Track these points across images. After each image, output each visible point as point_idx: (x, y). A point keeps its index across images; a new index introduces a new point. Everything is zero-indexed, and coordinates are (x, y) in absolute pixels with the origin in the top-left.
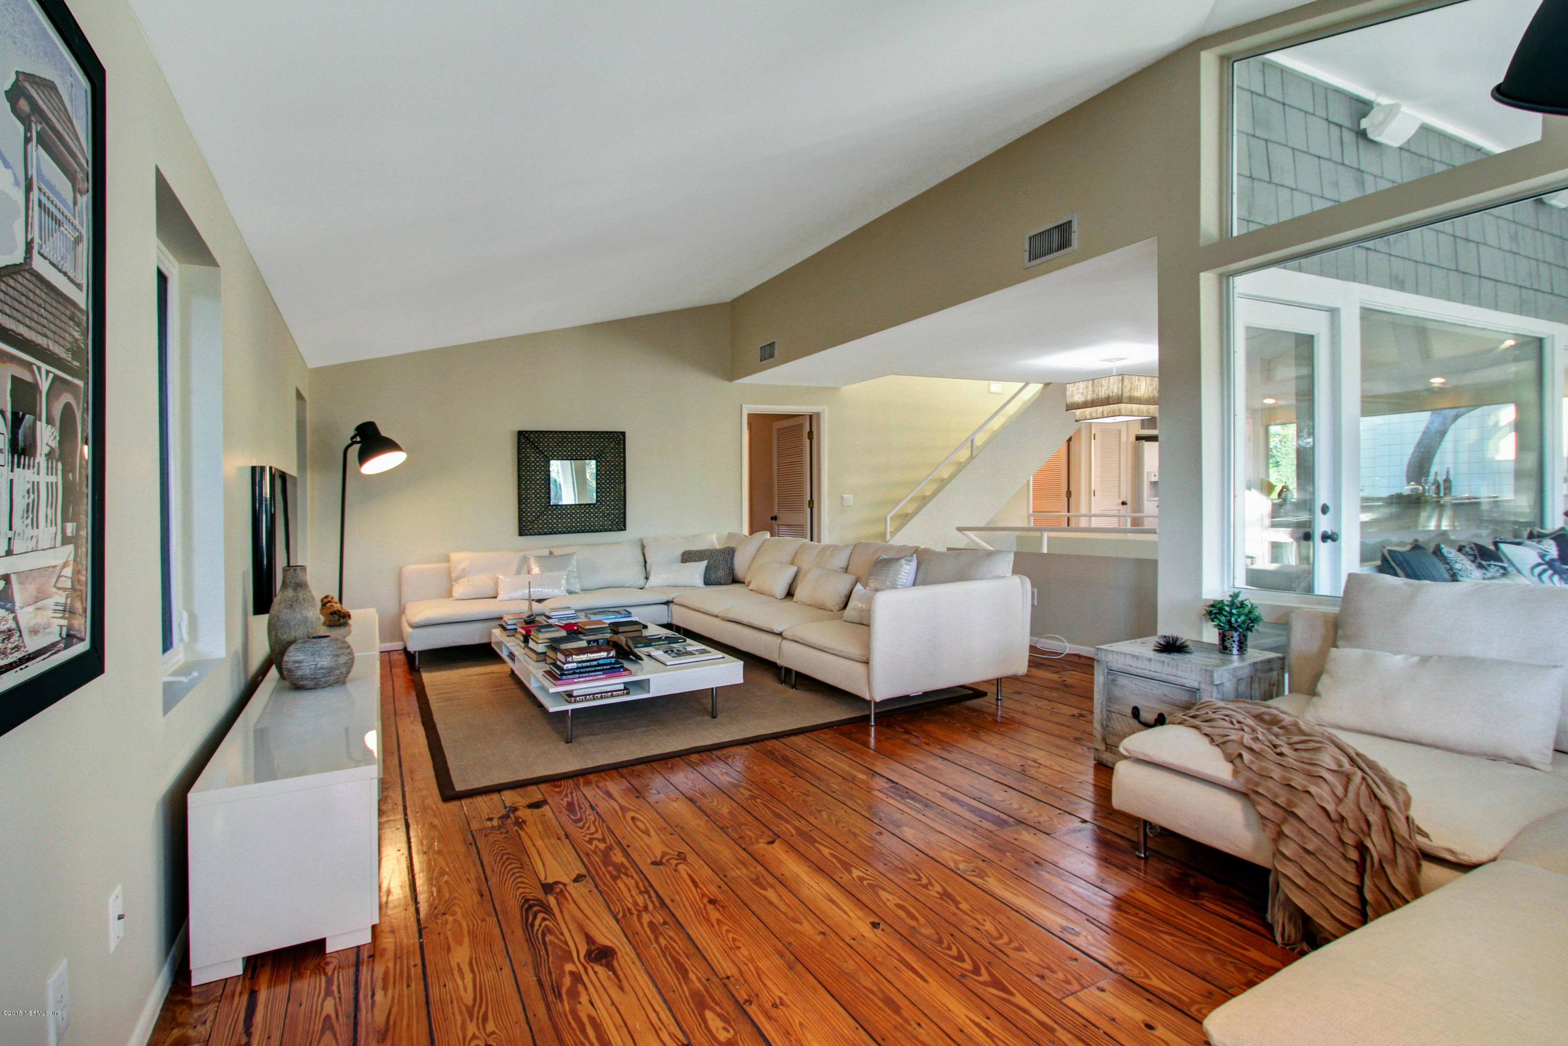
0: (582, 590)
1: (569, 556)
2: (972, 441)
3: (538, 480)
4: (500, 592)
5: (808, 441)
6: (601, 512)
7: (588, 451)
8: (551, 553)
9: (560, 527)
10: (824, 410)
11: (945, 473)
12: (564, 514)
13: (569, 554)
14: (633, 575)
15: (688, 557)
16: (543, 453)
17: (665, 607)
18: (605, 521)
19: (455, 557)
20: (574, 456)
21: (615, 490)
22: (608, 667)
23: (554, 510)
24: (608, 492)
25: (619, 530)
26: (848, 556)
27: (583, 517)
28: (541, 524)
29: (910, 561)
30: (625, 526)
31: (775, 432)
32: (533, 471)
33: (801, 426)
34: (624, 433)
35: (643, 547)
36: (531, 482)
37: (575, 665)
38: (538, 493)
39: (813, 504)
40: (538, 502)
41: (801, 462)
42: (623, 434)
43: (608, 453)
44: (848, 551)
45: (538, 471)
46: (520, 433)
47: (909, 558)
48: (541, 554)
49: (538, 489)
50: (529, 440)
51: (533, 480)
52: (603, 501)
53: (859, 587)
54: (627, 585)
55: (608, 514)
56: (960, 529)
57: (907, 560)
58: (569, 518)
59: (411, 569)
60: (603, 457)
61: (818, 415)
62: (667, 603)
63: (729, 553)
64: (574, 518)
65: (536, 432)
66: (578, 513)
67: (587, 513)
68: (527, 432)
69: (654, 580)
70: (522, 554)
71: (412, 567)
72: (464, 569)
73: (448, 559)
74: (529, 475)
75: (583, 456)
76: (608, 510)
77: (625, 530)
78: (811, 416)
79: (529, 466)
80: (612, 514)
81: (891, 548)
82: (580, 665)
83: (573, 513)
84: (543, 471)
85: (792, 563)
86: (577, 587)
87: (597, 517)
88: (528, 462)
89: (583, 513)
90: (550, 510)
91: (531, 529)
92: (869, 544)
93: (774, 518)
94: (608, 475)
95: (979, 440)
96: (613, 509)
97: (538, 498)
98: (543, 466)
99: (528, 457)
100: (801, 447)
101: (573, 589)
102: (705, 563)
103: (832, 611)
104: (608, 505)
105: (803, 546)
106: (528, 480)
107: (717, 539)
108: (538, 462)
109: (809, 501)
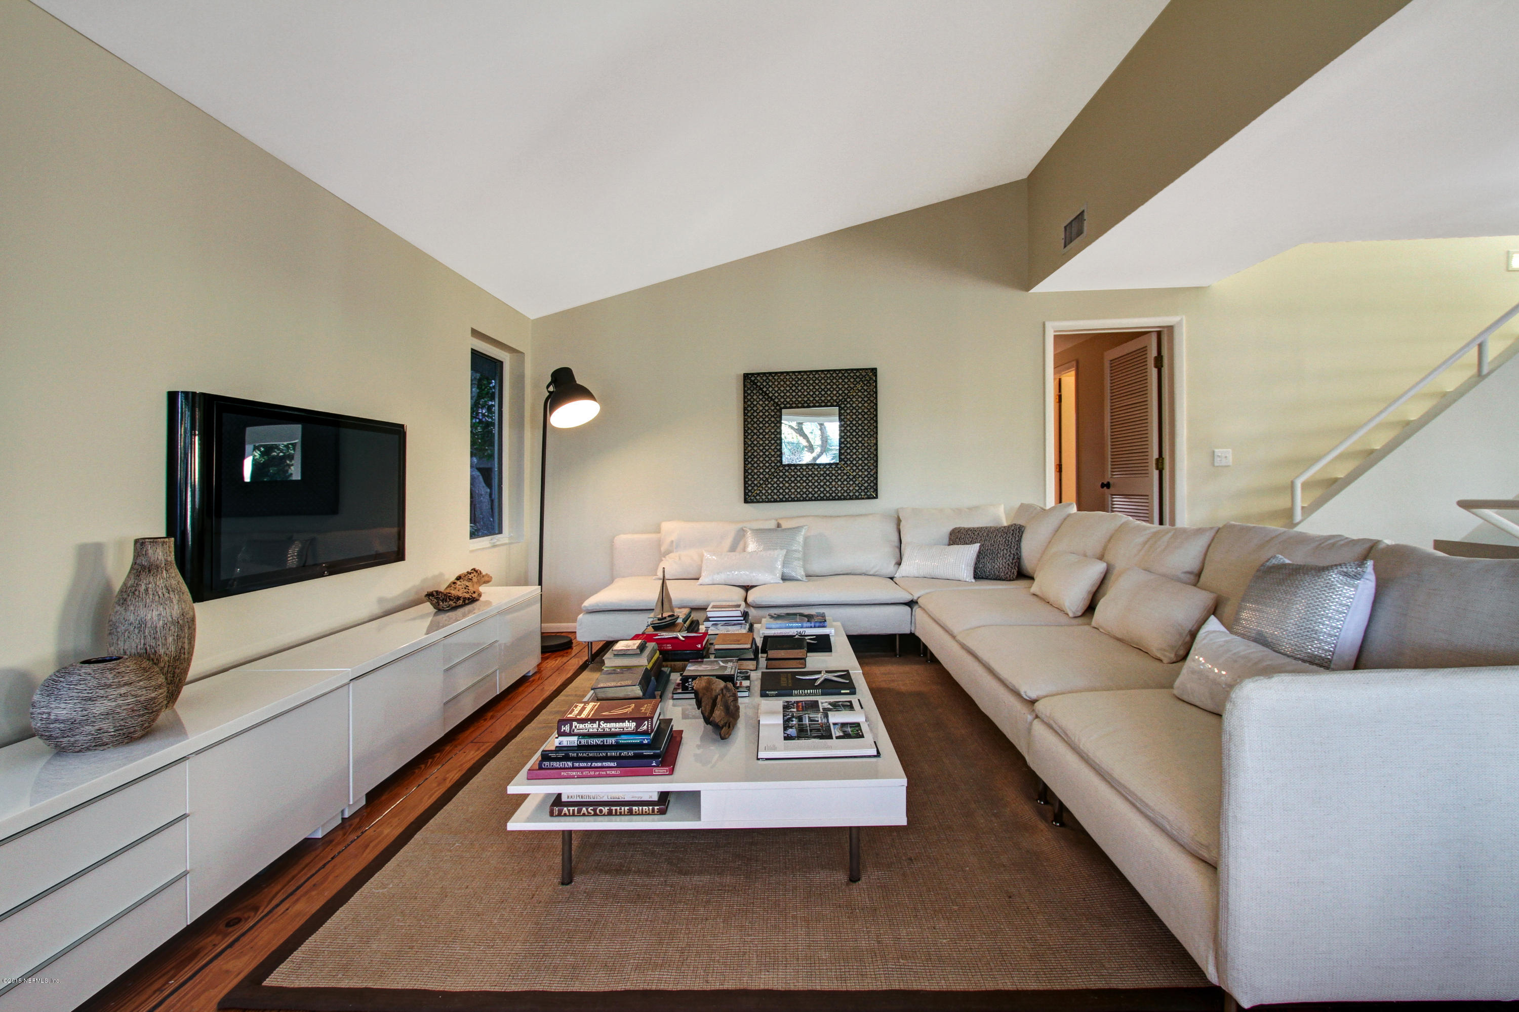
0: (808, 576)
1: (797, 529)
2: (1481, 347)
3: (767, 433)
4: (703, 574)
5: (1154, 371)
6: (845, 474)
7: (829, 395)
8: (779, 526)
9: (793, 493)
10: (1180, 323)
11: (1414, 412)
12: (799, 476)
13: (798, 527)
14: (882, 561)
15: (958, 537)
16: (772, 399)
17: (908, 609)
18: (851, 485)
19: (666, 526)
20: (812, 402)
21: (863, 444)
22: (631, 753)
23: (787, 471)
24: (854, 448)
25: (869, 498)
26: (1203, 550)
27: (821, 481)
28: (770, 488)
29: (1357, 576)
30: (876, 491)
31: (1107, 365)
32: (761, 422)
33: (1144, 350)
34: (876, 369)
35: (899, 521)
36: (758, 437)
37: (573, 741)
38: (767, 450)
39: (1162, 463)
40: (767, 462)
41: (1145, 403)
42: (874, 371)
43: (854, 397)
44: (1203, 541)
45: (767, 422)
46: (746, 376)
47: (1351, 570)
48: (761, 527)
49: (767, 445)
50: (756, 384)
51: (761, 434)
52: (849, 459)
53: (1213, 624)
54: (871, 573)
55: (854, 477)
56: (1466, 505)
57: (1346, 574)
58: (805, 481)
59: (622, 539)
60: (848, 403)
61: (1171, 328)
62: (911, 604)
63: (1015, 533)
64: (810, 481)
65: (764, 374)
66: (816, 475)
67: (828, 475)
68: (753, 374)
69: (907, 568)
70: (740, 526)
71: (623, 537)
72: (672, 542)
73: (658, 530)
74: (755, 428)
75: (823, 401)
76: (854, 471)
77: (876, 497)
78: (1159, 334)
79: (755, 417)
80: (860, 476)
81: (1304, 539)
82: (584, 741)
83: (810, 476)
84: (773, 422)
85: (1101, 558)
86: (798, 571)
87: (839, 480)
88: (755, 411)
89: (822, 475)
90: (781, 471)
91: (758, 494)
92: (1249, 529)
93: (1107, 485)
94: (854, 425)
95: (1494, 350)
96: (860, 470)
97: (767, 456)
98: (773, 416)
99: (755, 406)
100: (1145, 379)
101: (793, 574)
102: (976, 547)
103: (1160, 660)
104: (855, 465)
105: (1122, 529)
106: (755, 434)
107: (1005, 512)
108: (767, 411)
109: (1157, 460)
